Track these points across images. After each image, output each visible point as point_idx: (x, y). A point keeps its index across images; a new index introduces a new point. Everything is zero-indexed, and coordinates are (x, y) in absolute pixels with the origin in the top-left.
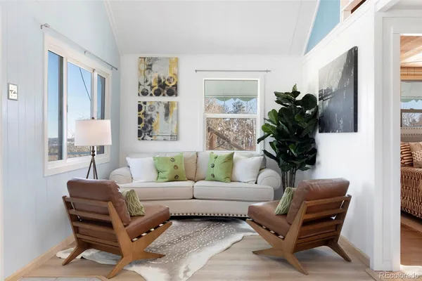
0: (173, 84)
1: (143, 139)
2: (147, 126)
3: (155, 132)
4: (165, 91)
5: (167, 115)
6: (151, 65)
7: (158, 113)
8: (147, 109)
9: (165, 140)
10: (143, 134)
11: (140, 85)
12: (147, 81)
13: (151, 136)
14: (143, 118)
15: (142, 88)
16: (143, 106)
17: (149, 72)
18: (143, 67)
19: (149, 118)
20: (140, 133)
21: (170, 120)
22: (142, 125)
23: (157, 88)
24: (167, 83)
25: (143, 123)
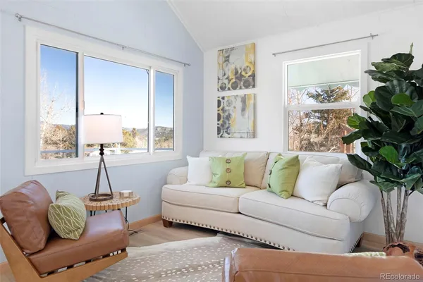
0: (250, 73)
1: (221, 137)
2: (225, 123)
3: (233, 129)
4: (242, 83)
5: (243, 110)
6: (228, 57)
7: (235, 107)
8: (225, 105)
9: (241, 137)
10: (222, 131)
11: (219, 79)
12: (225, 74)
13: (229, 134)
14: (222, 114)
15: (220, 82)
16: (222, 101)
17: (227, 65)
18: (222, 59)
19: (227, 114)
20: (219, 130)
21: (246, 116)
22: (221, 122)
23: (234, 80)
24: (243, 73)
25: (222, 119)
